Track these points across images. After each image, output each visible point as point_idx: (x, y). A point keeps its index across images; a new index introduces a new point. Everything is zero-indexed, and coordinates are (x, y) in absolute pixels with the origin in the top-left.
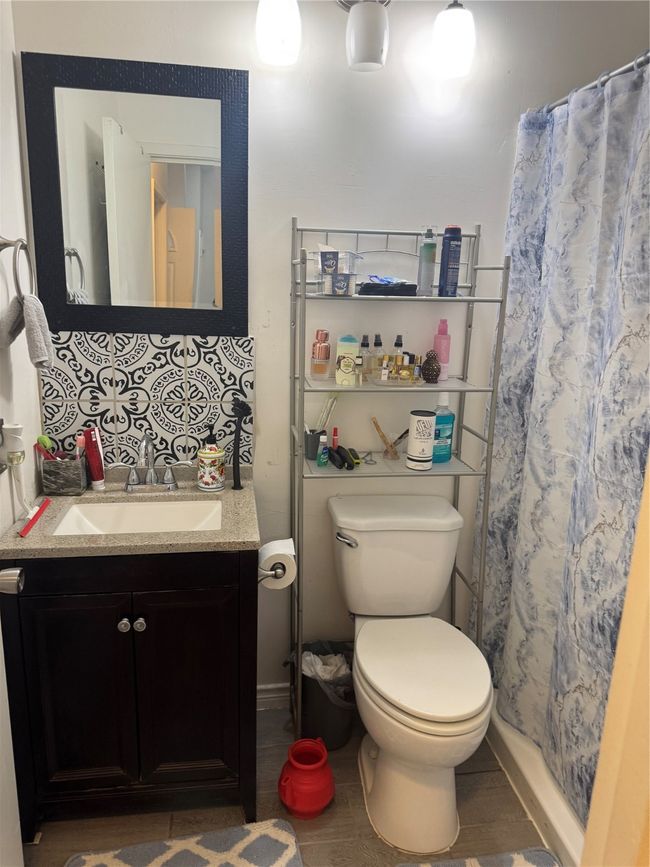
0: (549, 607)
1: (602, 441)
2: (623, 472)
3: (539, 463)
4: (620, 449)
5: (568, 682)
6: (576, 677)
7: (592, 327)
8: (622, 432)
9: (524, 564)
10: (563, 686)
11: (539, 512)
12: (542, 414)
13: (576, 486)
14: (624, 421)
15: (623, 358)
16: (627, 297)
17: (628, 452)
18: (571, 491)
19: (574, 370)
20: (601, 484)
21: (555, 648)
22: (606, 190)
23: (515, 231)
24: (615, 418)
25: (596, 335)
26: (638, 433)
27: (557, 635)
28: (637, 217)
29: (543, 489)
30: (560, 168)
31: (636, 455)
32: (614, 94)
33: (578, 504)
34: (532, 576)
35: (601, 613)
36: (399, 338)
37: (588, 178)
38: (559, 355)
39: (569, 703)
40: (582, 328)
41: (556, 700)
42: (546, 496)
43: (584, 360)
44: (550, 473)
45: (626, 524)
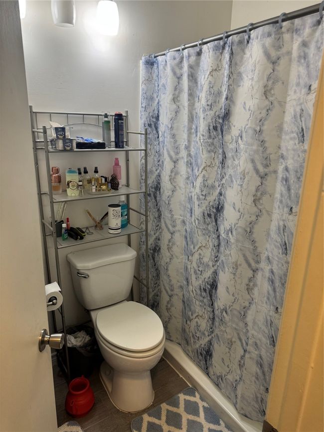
0: (179, 284)
1: (198, 212)
2: (208, 224)
3: (169, 223)
4: (206, 215)
5: (192, 315)
6: (195, 312)
7: (187, 162)
8: (206, 207)
9: (166, 267)
10: (189, 317)
11: (171, 244)
12: (169, 201)
13: (186, 231)
14: (207, 203)
15: (204, 176)
16: (204, 149)
17: (209, 215)
18: (184, 233)
19: (181, 181)
20: (199, 230)
21: (183, 302)
22: (189, 100)
23: (145, 114)
24: (203, 202)
25: (190, 165)
26: (213, 207)
27: (183, 296)
28: (206, 114)
29: (172, 234)
30: (164, 86)
31: (213, 217)
32: (189, 56)
33: (188, 239)
34: (170, 272)
35: (204, 283)
36: (96, 168)
37: (179, 93)
38: (173, 174)
39: (193, 324)
40: (182, 162)
41: (187, 324)
42: (173, 237)
43: (185, 176)
44: (174, 226)
45: (211, 246)
